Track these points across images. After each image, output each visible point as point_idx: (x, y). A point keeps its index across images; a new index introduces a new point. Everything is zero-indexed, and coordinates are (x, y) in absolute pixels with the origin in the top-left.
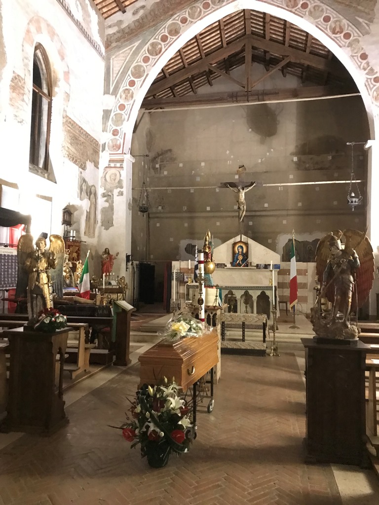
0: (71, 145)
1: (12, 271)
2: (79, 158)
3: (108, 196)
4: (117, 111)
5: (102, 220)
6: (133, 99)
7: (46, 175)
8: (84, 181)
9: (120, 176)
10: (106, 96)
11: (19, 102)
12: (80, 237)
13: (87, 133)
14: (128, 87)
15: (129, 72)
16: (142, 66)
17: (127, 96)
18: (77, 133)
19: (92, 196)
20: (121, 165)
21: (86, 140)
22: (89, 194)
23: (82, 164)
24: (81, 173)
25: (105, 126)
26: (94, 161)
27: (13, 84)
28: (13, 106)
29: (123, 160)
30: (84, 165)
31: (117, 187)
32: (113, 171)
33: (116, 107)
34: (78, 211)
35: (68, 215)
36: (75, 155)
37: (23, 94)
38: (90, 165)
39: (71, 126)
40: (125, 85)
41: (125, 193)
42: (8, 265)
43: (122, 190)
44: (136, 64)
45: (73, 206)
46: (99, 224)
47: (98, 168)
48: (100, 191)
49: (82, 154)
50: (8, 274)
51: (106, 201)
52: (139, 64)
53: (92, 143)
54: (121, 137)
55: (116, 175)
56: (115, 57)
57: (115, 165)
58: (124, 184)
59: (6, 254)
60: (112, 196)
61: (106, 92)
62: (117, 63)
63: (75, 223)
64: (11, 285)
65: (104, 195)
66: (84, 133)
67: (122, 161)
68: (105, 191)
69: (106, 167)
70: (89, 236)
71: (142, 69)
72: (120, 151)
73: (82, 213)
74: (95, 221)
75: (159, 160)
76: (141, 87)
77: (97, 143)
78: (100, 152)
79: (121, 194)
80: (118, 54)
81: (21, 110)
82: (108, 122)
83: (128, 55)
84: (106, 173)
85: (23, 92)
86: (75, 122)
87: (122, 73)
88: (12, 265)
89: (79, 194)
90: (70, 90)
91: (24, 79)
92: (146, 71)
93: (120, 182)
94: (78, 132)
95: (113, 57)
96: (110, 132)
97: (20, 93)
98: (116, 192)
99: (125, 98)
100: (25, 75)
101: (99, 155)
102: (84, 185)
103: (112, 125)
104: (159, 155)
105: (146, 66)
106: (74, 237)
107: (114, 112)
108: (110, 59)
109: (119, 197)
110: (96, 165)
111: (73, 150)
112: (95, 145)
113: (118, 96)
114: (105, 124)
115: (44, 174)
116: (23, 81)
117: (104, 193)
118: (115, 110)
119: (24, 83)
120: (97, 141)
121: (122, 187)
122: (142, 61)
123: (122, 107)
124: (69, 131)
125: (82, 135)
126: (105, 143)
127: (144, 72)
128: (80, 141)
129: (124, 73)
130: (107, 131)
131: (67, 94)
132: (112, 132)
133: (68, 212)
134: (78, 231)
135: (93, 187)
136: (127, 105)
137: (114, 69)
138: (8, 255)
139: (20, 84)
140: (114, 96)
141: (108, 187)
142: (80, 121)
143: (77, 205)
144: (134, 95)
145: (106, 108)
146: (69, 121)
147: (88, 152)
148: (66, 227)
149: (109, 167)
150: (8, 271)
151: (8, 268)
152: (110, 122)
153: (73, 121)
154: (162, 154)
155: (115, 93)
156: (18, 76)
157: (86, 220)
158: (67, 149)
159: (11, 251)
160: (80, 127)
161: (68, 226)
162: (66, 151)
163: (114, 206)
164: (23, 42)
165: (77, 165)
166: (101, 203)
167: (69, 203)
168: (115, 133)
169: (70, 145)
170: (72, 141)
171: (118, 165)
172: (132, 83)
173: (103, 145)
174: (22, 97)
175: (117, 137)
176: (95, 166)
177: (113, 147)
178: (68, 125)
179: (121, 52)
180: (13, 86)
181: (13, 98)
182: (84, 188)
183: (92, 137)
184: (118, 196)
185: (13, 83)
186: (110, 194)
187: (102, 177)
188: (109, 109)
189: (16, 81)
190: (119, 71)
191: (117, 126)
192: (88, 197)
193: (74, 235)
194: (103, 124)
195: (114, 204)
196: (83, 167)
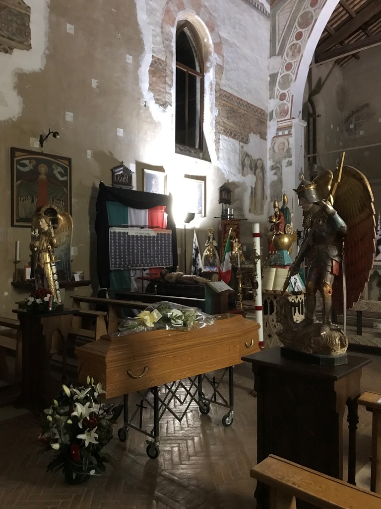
0: (228, 119)
1: (151, 251)
2: (239, 131)
3: (277, 168)
4: (284, 72)
5: (271, 195)
6: (301, 54)
7: (201, 155)
8: (247, 155)
9: (289, 144)
10: (273, 58)
11: (160, 85)
12: (243, 215)
13: (248, 104)
14: (295, 42)
15: (296, 23)
16: (310, 12)
17: (294, 52)
18: (236, 106)
19: (258, 171)
20: (289, 132)
21: (247, 111)
22: (253, 169)
23: (243, 138)
24: (242, 147)
25: (272, 92)
26: (260, 133)
27: (153, 69)
28: (153, 90)
29: (292, 126)
30: (245, 138)
31: (285, 157)
32: (281, 140)
33: (282, 68)
34: (240, 188)
35: (226, 193)
36: (233, 129)
37: (165, 77)
38: (254, 138)
39: (226, 100)
40: (292, 40)
41: (294, 162)
42: (145, 246)
43: (290, 159)
44: (303, 12)
45: (233, 183)
46: (269, 199)
47: (266, 139)
48: (269, 164)
49: (243, 127)
50: (146, 254)
51: (275, 174)
52: (307, 10)
53: (256, 113)
54: (288, 100)
55: (284, 143)
56: (281, 11)
57: (283, 133)
58: (293, 152)
59: (143, 235)
60: (280, 168)
61: (273, 54)
62: (283, 19)
63: (237, 200)
64: (150, 265)
65: (273, 168)
66: (245, 104)
67: (290, 127)
68: (274, 163)
69: (275, 137)
70: (256, 213)
71: (310, 15)
72: (288, 117)
73: (245, 190)
74: (263, 197)
75: (353, 119)
76: (309, 37)
77: (262, 113)
78: (268, 122)
79: (290, 164)
80: (283, 6)
81: (163, 92)
82: (275, 87)
83: (294, 5)
84: (275, 143)
85: (165, 74)
86: (231, 95)
87: (288, 28)
88: (150, 246)
89: (241, 170)
90: (223, 61)
91: (166, 61)
92: (314, 17)
93: (289, 150)
94: (236, 104)
95: (279, 12)
96: (277, 98)
97: (161, 76)
98: (284, 162)
99: (292, 55)
100: (166, 57)
101: (266, 125)
102: (248, 160)
103: (279, 89)
104: (353, 113)
105: (314, 10)
106: (232, 215)
107: (281, 74)
108: (275, 16)
109: (288, 167)
110: (263, 136)
111: (231, 124)
112: (260, 115)
113: (285, 54)
114: (272, 90)
115: (199, 154)
116: (165, 63)
117: (272, 166)
118: (282, 72)
119: (166, 65)
120: (262, 110)
121: (290, 156)
122: (309, 7)
123: (289, 67)
124: (224, 105)
125: (242, 107)
126: (273, 111)
127: (313, 18)
128: (240, 113)
129: (291, 26)
130: (274, 98)
131: (219, 67)
132: (279, 97)
133: (226, 190)
134: (240, 209)
135: (259, 161)
136: (294, 62)
137: (280, 25)
138: (145, 236)
139: (161, 67)
140: (280, 56)
141: (276, 158)
142: (238, 93)
143: (239, 182)
144: (301, 49)
145: (272, 72)
146: (224, 94)
147: (252, 124)
148: (224, 205)
149: (277, 136)
150: (145, 252)
151: (146, 249)
152: (277, 87)
153: (229, 93)
154: (358, 111)
155: (281, 53)
156: (158, 59)
157: (251, 197)
158: (222, 124)
159: (148, 232)
160: (238, 98)
161: (227, 205)
162: (221, 127)
163: (283, 179)
164: (162, 24)
165: (237, 139)
166: (270, 176)
167: (228, 181)
168: (283, 98)
169: (226, 119)
170: (229, 115)
171: (286, 132)
172: (299, 36)
173: (270, 113)
174: (163, 80)
175: (285, 102)
176: (261, 138)
177: (281, 113)
178: (223, 98)
179: (286, 3)
180: (153, 71)
181: (153, 82)
182: (247, 162)
183: (256, 107)
184: (286, 166)
185: (153, 67)
186: (278, 165)
187: (270, 149)
188: (276, 72)
189: (156, 65)
190: (285, 26)
191: (284, 90)
192: (252, 172)
193: (232, 214)
194: (270, 90)
195: (283, 176)
196: (245, 140)
